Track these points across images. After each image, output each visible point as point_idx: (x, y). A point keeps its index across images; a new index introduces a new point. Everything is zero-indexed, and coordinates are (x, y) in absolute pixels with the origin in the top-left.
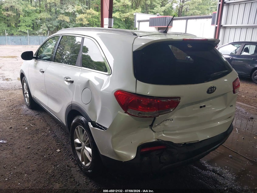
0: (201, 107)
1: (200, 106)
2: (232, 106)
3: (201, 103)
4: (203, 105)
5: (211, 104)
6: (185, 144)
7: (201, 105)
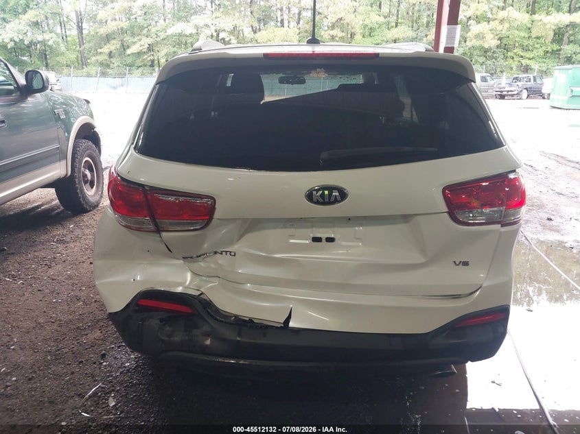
0: (316, 240)
1: (312, 235)
2: (466, 264)
3: (314, 229)
4: (324, 236)
5: (359, 239)
6: (251, 321)
7: (319, 235)
